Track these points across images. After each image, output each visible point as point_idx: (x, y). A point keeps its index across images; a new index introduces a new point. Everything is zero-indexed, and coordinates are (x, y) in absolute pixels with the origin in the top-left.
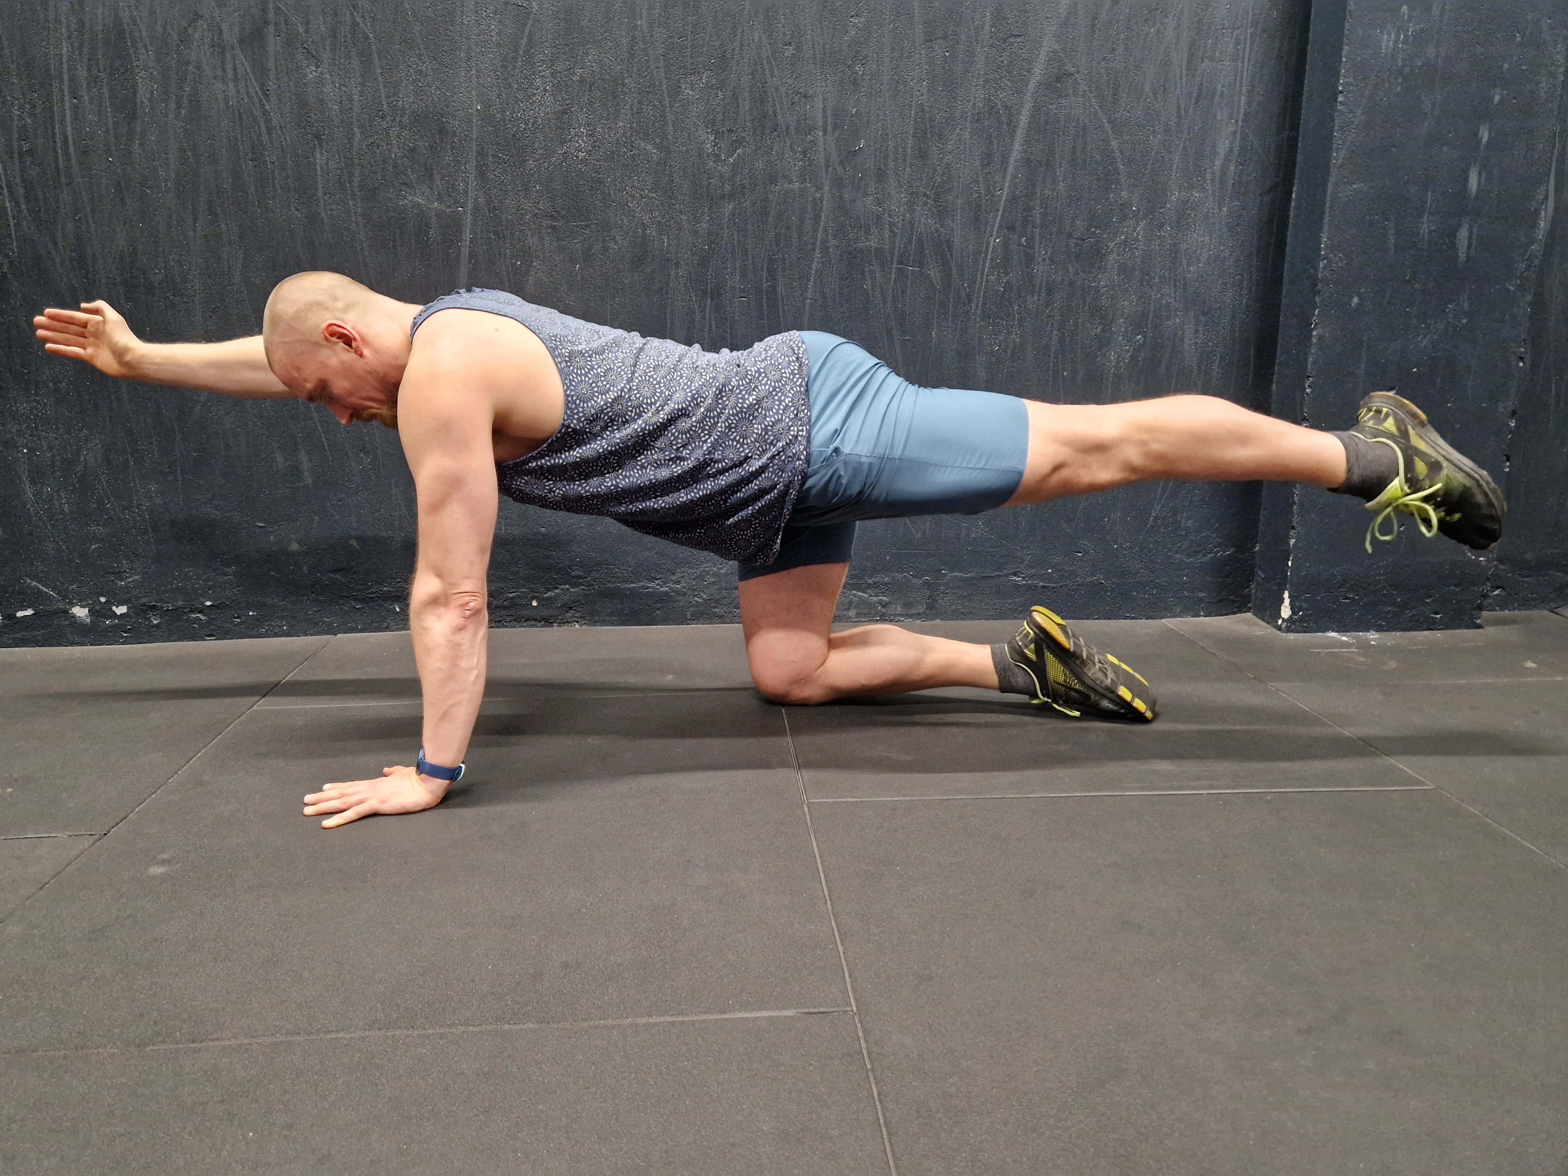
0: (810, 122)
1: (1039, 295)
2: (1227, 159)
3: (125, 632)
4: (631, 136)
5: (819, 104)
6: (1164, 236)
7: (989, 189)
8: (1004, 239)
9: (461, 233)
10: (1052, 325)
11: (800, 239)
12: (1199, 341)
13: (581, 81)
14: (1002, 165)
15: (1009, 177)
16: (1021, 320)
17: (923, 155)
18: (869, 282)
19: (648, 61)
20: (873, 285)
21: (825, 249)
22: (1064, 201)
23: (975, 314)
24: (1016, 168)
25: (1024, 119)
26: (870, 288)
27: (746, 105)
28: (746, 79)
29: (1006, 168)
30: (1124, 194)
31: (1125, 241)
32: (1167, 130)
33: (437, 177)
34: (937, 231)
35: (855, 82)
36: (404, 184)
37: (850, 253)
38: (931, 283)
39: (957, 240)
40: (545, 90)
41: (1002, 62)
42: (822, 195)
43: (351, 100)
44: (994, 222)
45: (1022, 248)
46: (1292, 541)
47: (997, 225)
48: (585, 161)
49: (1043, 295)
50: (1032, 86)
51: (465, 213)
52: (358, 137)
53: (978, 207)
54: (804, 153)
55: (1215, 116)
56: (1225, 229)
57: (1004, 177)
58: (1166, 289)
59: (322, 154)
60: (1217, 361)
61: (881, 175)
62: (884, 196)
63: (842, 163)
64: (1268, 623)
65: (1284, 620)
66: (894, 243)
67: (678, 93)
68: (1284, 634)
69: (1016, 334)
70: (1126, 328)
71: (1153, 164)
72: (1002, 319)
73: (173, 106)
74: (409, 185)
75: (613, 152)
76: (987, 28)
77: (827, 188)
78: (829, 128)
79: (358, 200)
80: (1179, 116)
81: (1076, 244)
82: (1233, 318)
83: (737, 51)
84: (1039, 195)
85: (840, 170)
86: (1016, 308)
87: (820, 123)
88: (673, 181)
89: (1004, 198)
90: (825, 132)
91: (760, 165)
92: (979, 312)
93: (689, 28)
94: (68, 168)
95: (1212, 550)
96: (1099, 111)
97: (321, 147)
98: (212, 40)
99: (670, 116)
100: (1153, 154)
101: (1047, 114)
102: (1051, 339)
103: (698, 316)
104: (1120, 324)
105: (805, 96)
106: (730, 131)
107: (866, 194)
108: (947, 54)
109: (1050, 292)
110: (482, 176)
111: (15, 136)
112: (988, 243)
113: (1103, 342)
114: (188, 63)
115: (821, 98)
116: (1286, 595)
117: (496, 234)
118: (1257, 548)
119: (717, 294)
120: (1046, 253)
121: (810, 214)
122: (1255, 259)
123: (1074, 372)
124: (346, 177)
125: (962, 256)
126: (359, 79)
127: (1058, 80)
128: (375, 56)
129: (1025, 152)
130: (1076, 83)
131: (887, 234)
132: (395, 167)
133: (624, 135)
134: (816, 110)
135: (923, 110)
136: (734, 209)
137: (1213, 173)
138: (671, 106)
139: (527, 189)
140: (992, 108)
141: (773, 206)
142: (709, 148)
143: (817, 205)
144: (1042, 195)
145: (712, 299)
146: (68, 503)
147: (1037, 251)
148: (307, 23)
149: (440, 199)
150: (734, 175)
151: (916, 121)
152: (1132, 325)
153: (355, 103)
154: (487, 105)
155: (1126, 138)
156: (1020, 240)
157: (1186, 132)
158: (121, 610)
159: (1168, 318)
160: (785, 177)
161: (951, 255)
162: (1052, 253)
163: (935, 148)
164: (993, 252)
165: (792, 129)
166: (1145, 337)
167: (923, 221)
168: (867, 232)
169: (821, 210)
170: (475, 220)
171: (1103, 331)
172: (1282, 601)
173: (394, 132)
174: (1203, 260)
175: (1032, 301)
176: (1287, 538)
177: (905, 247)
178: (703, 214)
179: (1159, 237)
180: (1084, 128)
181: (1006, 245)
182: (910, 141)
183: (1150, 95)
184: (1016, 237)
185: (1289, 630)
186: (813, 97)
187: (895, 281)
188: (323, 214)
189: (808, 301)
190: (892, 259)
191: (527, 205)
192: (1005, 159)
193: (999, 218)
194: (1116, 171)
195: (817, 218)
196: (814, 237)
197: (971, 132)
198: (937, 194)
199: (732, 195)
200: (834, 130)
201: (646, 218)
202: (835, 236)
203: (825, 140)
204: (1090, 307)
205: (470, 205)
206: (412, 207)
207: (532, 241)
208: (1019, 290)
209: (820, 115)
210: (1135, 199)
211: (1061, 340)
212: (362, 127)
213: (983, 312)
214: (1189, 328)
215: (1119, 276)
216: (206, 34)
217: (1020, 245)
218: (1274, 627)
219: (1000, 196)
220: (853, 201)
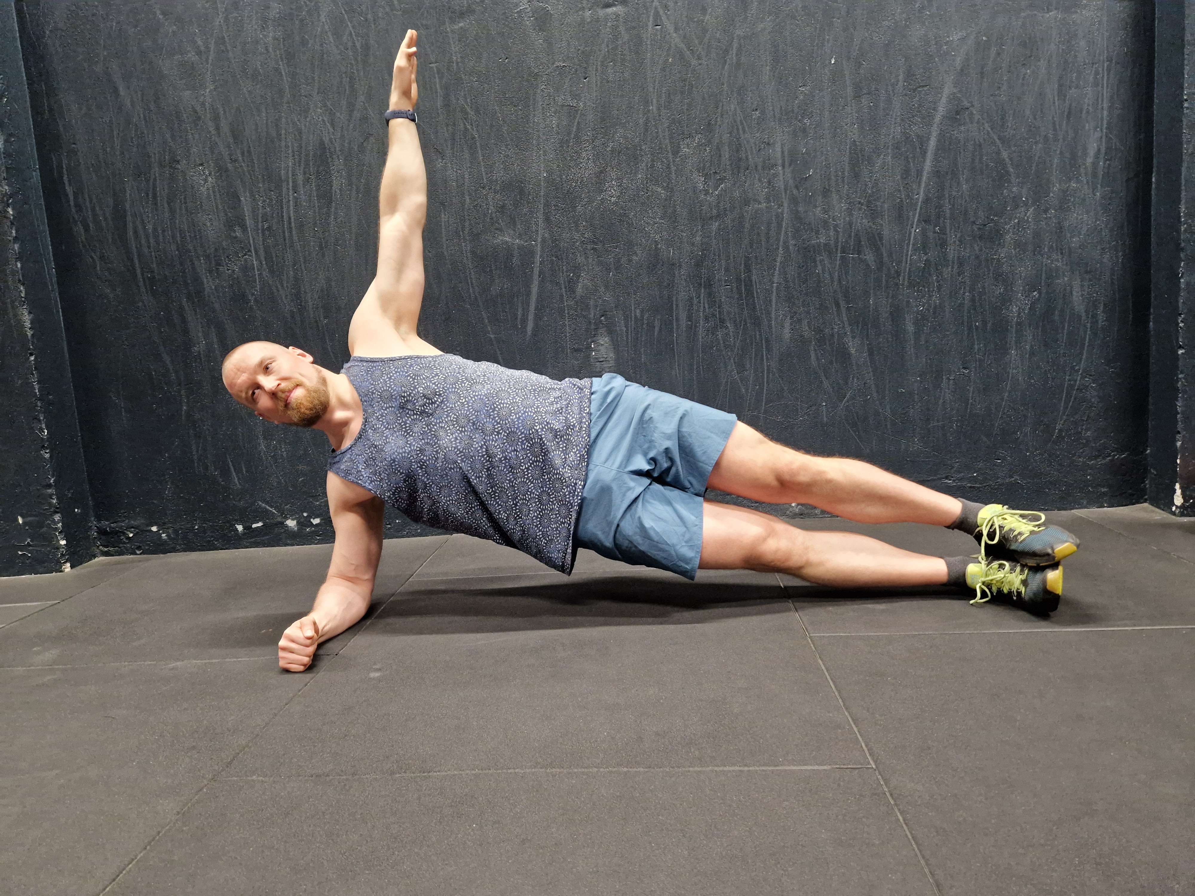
0: (772, 161)
1: (953, 268)
2: (1097, 156)
3: (318, 536)
4: (647, 183)
5: (778, 149)
6: (1050, 218)
7: (909, 195)
8: (922, 229)
9: (534, 258)
10: (965, 288)
11: (768, 242)
12: (1085, 293)
13: (613, 151)
14: (917, 177)
15: (923, 185)
16: (939, 288)
17: (857, 176)
18: (820, 268)
19: (657, 133)
20: (823, 271)
21: (786, 248)
22: (967, 198)
23: (903, 285)
24: (928, 178)
25: (932, 143)
26: (821, 272)
27: (726, 154)
28: (725, 137)
29: (920, 179)
30: (1015, 189)
31: (1019, 223)
32: (1046, 139)
33: (518, 223)
34: (870, 227)
35: (804, 131)
36: (496, 229)
37: (805, 249)
38: (868, 265)
39: (886, 232)
40: (589, 159)
41: (913, 105)
42: (783, 211)
43: (463, 178)
44: (914, 218)
45: (937, 235)
46: (1179, 444)
47: (916, 220)
48: (615, 203)
49: (956, 267)
50: (938, 119)
51: (537, 245)
52: (468, 200)
53: (901, 208)
54: (769, 182)
55: (1084, 127)
56: (1099, 208)
57: (920, 185)
58: (1054, 256)
59: (445, 215)
60: (1102, 308)
61: (826, 193)
62: (829, 206)
63: (797, 187)
64: (1163, 510)
65: (1177, 507)
66: (837, 238)
67: (678, 152)
68: (1178, 518)
69: (936, 297)
70: (1024, 287)
71: (1037, 166)
72: (924, 287)
73: (354, 193)
74: (501, 230)
75: (634, 196)
76: (901, 84)
77: (786, 205)
78: (787, 163)
79: (468, 242)
80: (1055, 130)
81: (979, 229)
82: (1112, 274)
83: (718, 119)
84: (947, 196)
85: (795, 192)
86: (935, 278)
87: (780, 162)
88: (675, 211)
89: (920, 200)
90: (783, 167)
91: (737, 194)
92: (906, 283)
93: (685, 107)
94: (291, 236)
95: (1110, 454)
96: (991, 132)
97: (445, 211)
98: (378, 149)
99: (673, 168)
100: (1037, 158)
101: (951, 138)
102: (964, 299)
103: (695, 301)
104: (1019, 286)
105: (768, 144)
106: (716, 173)
107: (815, 207)
108: (872, 104)
109: (961, 264)
110: (547, 220)
111: (260, 219)
112: (910, 233)
113: (1006, 300)
114: (363, 165)
115: (779, 144)
116: (1177, 486)
117: (557, 257)
118: (1148, 451)
119: (709, 285)
120: (956, 236)
121: (774, 225)
122: (1126, 229)
123: (985, 323)
124: (460, 228)
125: (890, 245)
126: (469, 165)
127: (957, 113)
128: (479, 149)
129: (935, 166)
130: (972, 114)
131: (832, 233)
132: (492, 219)
133: (642, 183)
134: (777, 152)
135: (856, 145)
136: (720, 225)
137: (1086, 168)
138: (674, 161)
139: (577, 226)
140: (907, 138)
141: (747, 221)
142: (701, 186)
143: (779, 217)
144: (950, 195)
145: (705, 288)
146: (286, 451)
147: (949, 236)
148: (437, 132)
149: (520, 237)
150: (719, 203)
151: (850, 153)
152: (1028, 285)
153: (466, 180)
154: (550, 172)
155: (1013, 149)
156: (934, 229)
157: (1061, 140)
158: (316, 521)
159: (1058, 277)
160: (755, 200)
161: (882, 244)
162: (961, 236)
163: (865, 170)
164: (915, 238)
165: (759, 168)
166: (1040, 293)
167: (859, 221)
168: (817, 233)
169: (782, 221)
170: (542, 248)
171: (1005, 289)
172: (1174, 491)
173: (491, 196)
174: (1083, 233)
175: (947, 272)
176: (1174, 441)
177: (847, 241)
178: (697, 231)
179: (1046, 218)
180: (980, 145)
181: (924, 232)
182: (847, 168)
183: (1031, 117)
184: (931, 227)
185: (1182, 515)
186: (774, 144)
187: (839, 265)
188: (445, 253)
189: (775, 285)
190: (837, 250)
191: (577, 236)
192: (919, 173)
193: (917, 215)
194: (1007, 172)
195: (780, 226)
196: (778, 240)
197: (892, 157)
198: (869, 202)
199: (718, 216)
200: (790, 165)
201: (657, 237)
202: (794, 238)
203: (784, 172)
204: (993, 274)
205: (539, 240)
206: (502, 244)
207: (580, 259)
208: (936, 264)
209: (779, 155)
210: (1024, 191)
211: (973, 300)
212: (470, 195)
213: (910, 283)
214: (1076, 284)
215: (1015, 250)
216: (374, 145)
217: (935, 232)
218: (1170, 513)
219: (918, 199)
220: (806, 212)
